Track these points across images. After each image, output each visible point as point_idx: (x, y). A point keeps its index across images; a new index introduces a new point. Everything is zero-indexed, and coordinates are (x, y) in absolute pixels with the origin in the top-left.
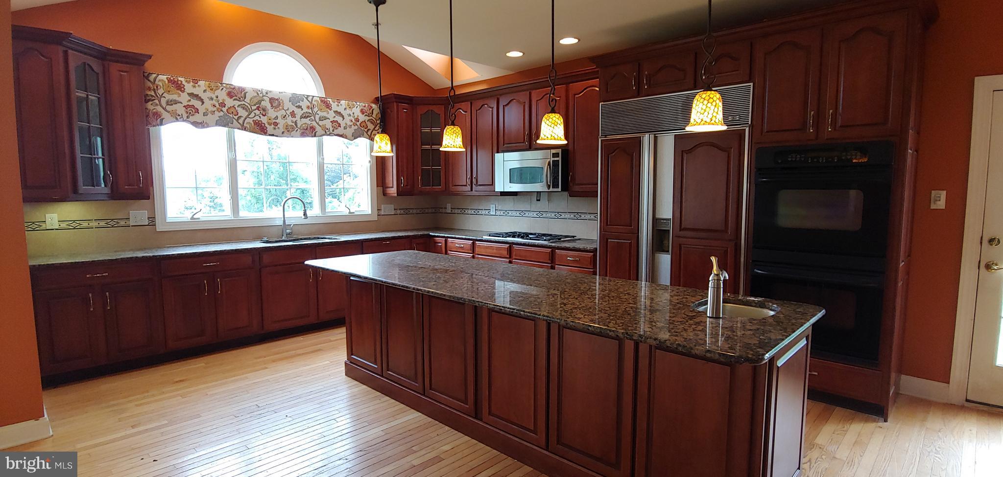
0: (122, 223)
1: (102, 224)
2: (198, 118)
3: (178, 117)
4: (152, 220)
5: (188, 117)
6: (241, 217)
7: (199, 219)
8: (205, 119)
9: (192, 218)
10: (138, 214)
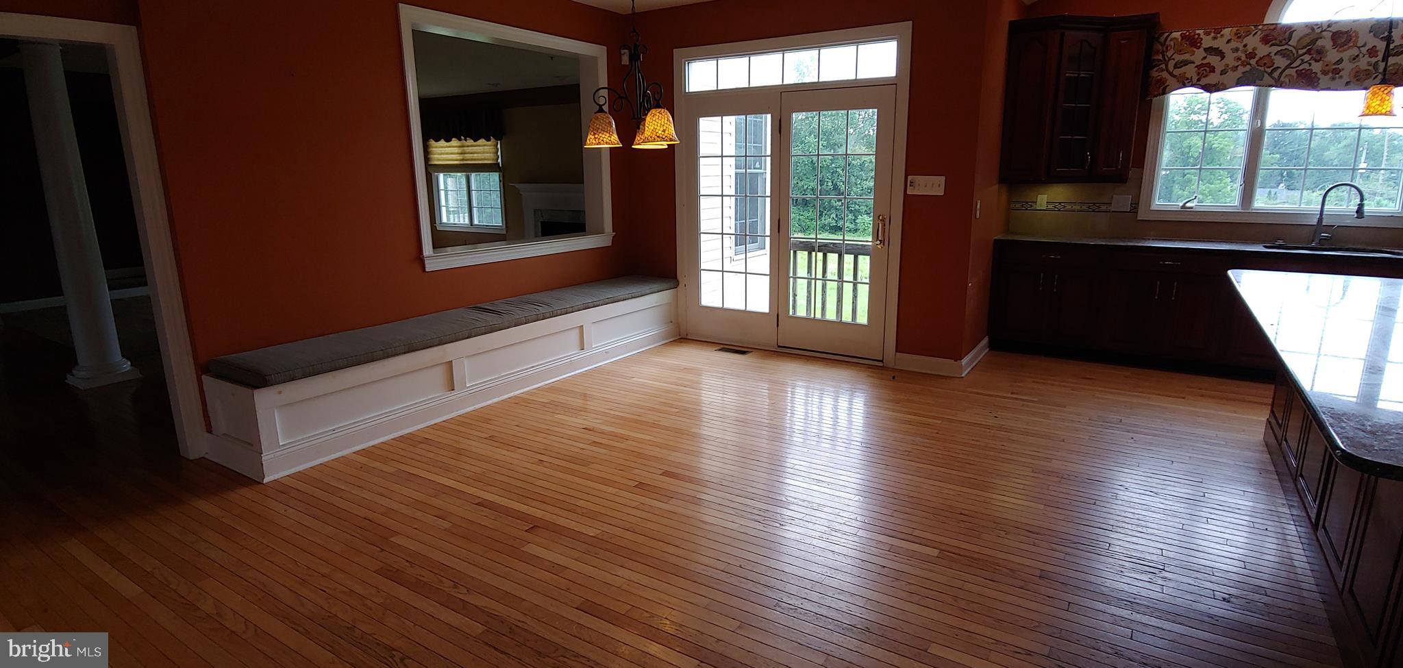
0: (1104, 208)
1: (1084, 207)
2: (1212, 79)
3: (1186, 82)
4: (1135, 206)
5: (1198, 80)
6: (1255, 209)
7: (1192, 208)
8: (1224, 79)
9: (1184, 207)
10: (1121, 201)
